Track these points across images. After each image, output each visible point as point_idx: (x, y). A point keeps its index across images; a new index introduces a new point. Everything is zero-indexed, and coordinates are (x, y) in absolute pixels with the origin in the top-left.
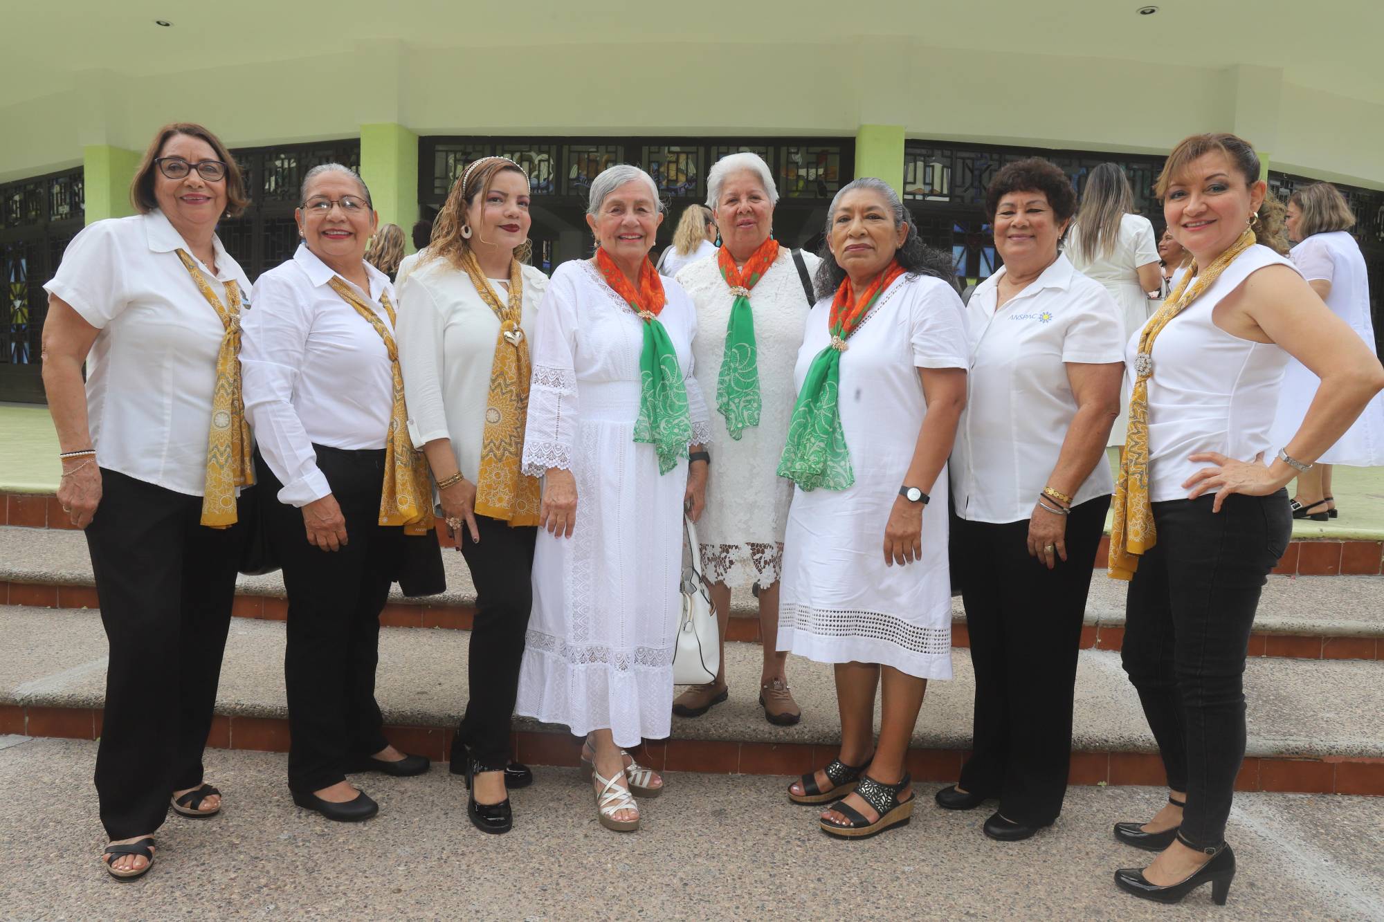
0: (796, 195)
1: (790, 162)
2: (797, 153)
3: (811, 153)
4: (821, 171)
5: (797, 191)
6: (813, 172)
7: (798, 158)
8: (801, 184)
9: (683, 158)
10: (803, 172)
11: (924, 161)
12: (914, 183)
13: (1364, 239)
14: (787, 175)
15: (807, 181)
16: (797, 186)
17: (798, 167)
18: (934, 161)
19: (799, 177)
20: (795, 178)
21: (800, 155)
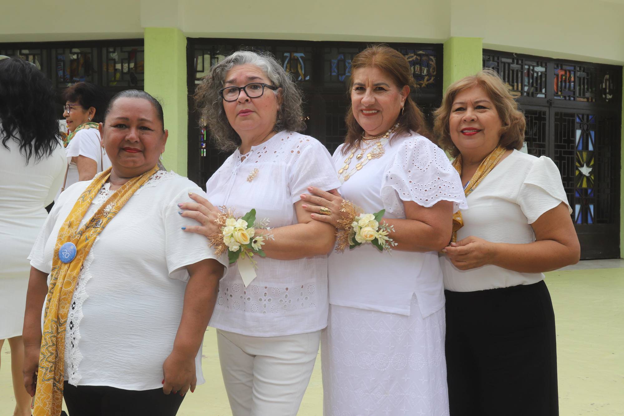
0: (115, 84)
1: (109, 59)
2: (114, 52)
3: (124, 52)
4: (132, 65)
5: (115, 81)
6: (126, 66)
7: (115, 56)
8: (118, 75)
9: (31, 58)
10: (118, 66)
11: (210, 54)
12: (203, 71)
13: (592, 101)
14: (107, 69)
15: (122, 73)
16: (115, 77)
17: (115, 63)
18: (218, 54)
19: (116, 70)
20: (113, 71)
21: (116, 54)
